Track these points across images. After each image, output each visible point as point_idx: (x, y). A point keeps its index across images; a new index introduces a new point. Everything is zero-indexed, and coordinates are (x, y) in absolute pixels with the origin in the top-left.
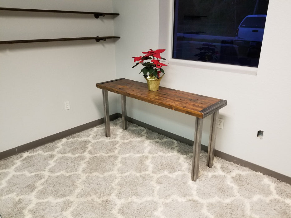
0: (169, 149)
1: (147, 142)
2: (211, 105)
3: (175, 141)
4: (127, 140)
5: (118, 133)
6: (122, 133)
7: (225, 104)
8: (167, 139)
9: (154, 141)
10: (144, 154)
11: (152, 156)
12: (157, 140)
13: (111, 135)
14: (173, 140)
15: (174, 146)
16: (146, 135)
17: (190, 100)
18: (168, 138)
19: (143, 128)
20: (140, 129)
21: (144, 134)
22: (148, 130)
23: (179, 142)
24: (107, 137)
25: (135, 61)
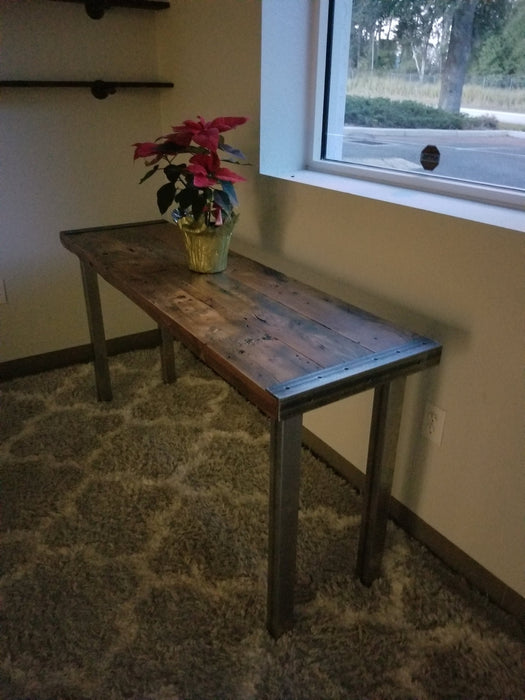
4: (152, 419)
5: (140, 391)
6: (152, 391)
10: (168, 482)
12: (241, 434)
13: (114, 395)
16: (217, 410)
20: (213, 387)
21: (213, 407)
22: (236, 395)
23: (308, 452)
24: (100, 400)
25: (136, 156)
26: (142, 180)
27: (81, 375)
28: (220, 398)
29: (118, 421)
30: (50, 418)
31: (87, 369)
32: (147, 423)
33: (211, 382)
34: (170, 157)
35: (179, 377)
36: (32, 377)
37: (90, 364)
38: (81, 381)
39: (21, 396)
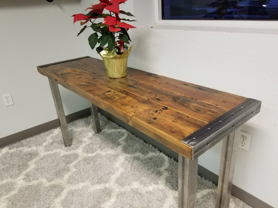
0: (152, 176)
1: (122, 158)
2: (221, 114)
3: (166, 158)
4: (93, 152)
5: (84, 139)
6: (90, 138)
7: (257, 109)
8: (154, 152)
9: (133, 155)
10: (107, 185)
11: (120, 191)
12: (138, 154)
13: (73, 143)
14: (164, 155)
15: (162, 169)
16: (123, 143)
17: (175, 99)
18: (156, 150)
19: (124, 131)
20: (119, 133)
21: (121, 142)
22: (131, 135)
23: (172, 159)
24: (66, 146)
25: (75, 21)
26: (79, 34)
27: (54, 135)
28: (124, 138)
29: (76, 156)
30: (42, 159)
31: (57, 131)
32: (91, 155)
33: (118, 130)
34: (93, 20)
35: (102, 129)
36: (31, 139)
37: (58, 128)
38: (55, 138)
39: (26, 150)
